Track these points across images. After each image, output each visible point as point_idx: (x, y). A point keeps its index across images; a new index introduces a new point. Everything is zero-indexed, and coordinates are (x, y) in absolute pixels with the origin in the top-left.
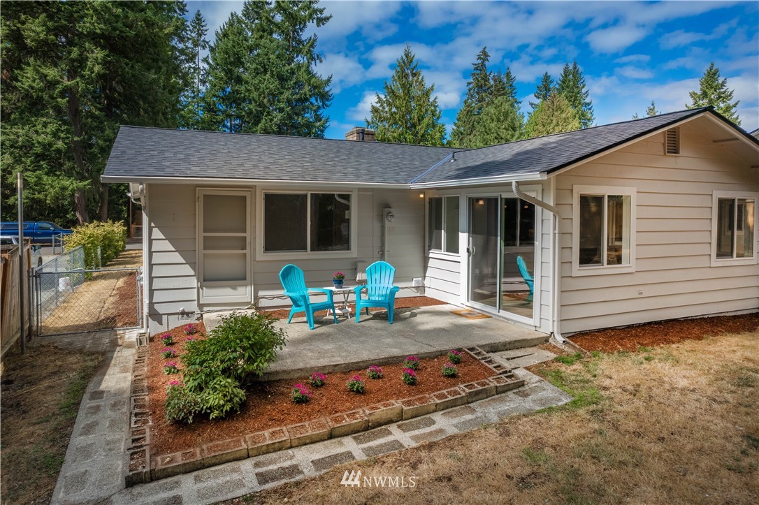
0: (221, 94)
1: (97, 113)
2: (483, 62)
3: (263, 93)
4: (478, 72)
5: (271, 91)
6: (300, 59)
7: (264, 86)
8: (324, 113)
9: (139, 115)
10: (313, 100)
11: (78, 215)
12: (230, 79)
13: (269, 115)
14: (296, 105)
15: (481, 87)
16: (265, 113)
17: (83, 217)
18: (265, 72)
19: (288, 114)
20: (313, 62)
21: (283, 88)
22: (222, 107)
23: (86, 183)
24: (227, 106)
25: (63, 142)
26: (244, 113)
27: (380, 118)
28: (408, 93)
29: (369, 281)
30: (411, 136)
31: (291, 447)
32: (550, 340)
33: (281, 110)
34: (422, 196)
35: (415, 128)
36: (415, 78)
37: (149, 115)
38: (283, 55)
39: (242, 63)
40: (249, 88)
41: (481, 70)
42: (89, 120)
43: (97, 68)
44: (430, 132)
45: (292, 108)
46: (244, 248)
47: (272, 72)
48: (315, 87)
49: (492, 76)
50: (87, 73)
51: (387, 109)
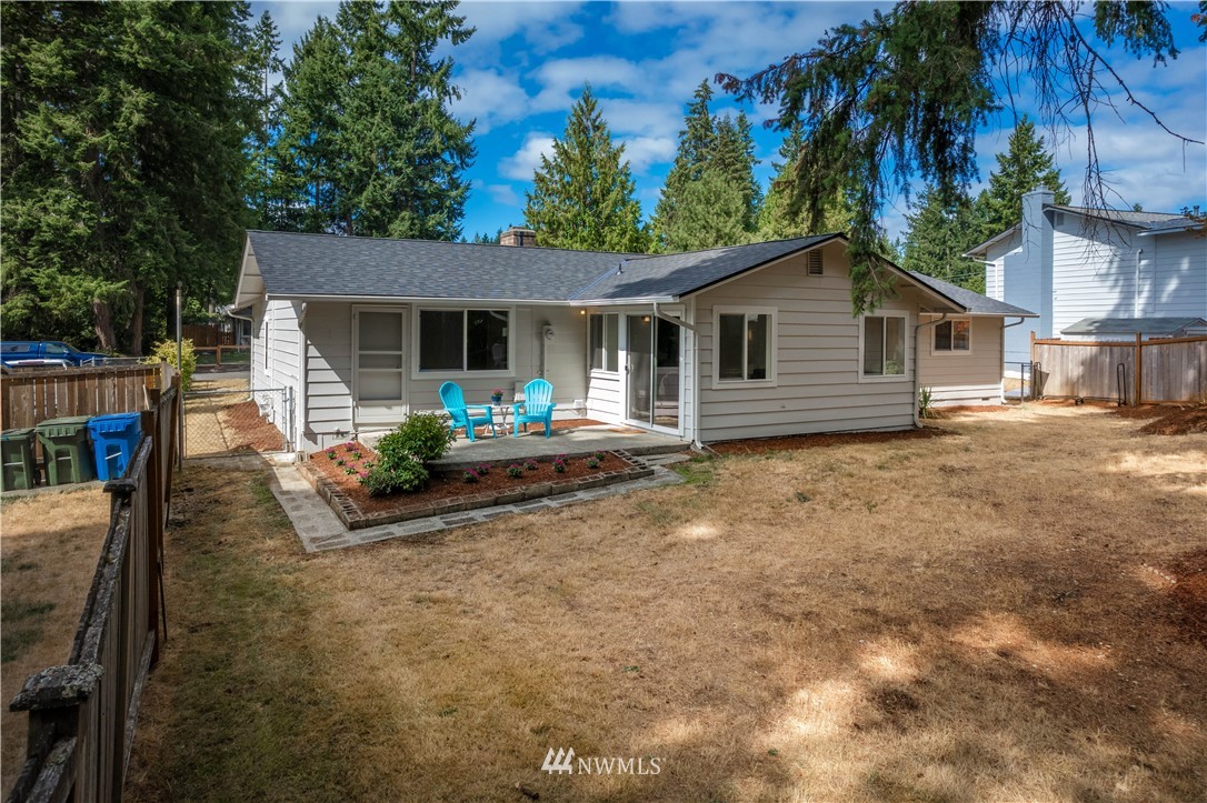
0: (301, 143)
1: (133, 182)
2: (703, 102)
3: (371, 144)
4: (696, 116)
5: (382, 142)
6: (428, 94)
7: (371, 134)
8: (463, 176)
9: (192, 183)
10: (446, 156)
11: (98, 331)
12: (317, 120)
13: (379, 178)
14: (420, 164)
15: (700, 138)
16: (373, 176)
17: (106, 335)
18: (374, 111)
19: (409, 178)
20: (447, 98)
21: (401, 137)
22: (304, 164)
23: (120, 284)
24: (312, 163)
25: (86, 225)
26: (340, 175)
27: (547, 190)
28: (587, 155)
29: (527, 400)
30: (591, 218)
31: (466, 510)
32: (692, 447)
33: (398, 172)
34: (583, 312)
35: (598, 206)
36: (598, 133)
37: (207, 183)
38: (400, 88)
39: (337, 97)
40: (348, 136)
41: (700, 113)
42: (122, 192)
43: (137, 118)
44: (619, 213)
45: (415, 168)
46: (399, 366)
47: (384, 112)
48: (450, 138)
49: (715, 123)
50: (121, 124)
51: (557, 178)
